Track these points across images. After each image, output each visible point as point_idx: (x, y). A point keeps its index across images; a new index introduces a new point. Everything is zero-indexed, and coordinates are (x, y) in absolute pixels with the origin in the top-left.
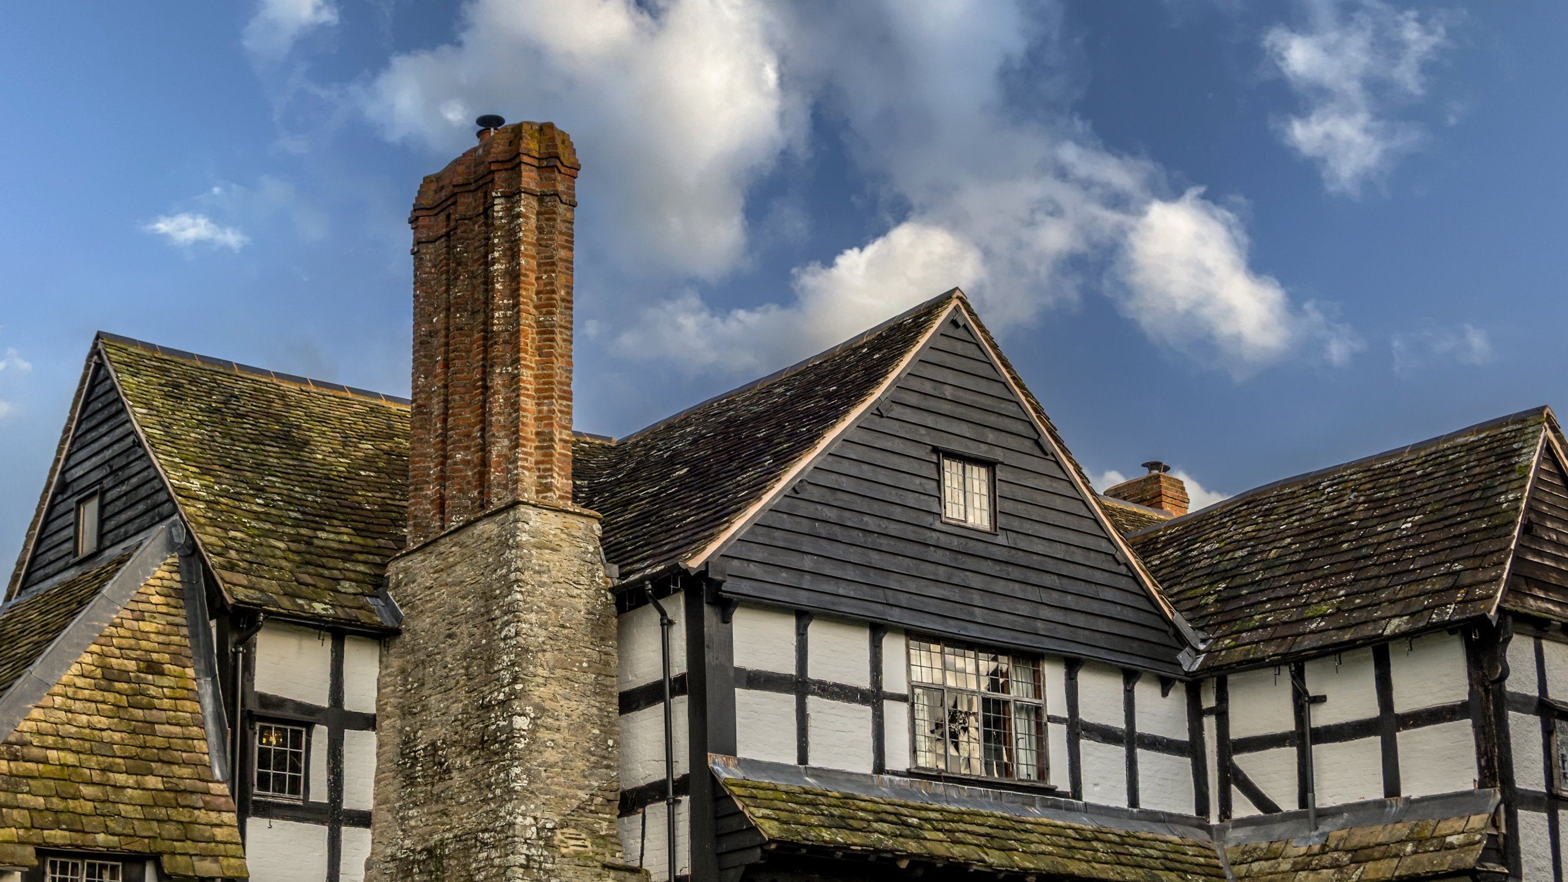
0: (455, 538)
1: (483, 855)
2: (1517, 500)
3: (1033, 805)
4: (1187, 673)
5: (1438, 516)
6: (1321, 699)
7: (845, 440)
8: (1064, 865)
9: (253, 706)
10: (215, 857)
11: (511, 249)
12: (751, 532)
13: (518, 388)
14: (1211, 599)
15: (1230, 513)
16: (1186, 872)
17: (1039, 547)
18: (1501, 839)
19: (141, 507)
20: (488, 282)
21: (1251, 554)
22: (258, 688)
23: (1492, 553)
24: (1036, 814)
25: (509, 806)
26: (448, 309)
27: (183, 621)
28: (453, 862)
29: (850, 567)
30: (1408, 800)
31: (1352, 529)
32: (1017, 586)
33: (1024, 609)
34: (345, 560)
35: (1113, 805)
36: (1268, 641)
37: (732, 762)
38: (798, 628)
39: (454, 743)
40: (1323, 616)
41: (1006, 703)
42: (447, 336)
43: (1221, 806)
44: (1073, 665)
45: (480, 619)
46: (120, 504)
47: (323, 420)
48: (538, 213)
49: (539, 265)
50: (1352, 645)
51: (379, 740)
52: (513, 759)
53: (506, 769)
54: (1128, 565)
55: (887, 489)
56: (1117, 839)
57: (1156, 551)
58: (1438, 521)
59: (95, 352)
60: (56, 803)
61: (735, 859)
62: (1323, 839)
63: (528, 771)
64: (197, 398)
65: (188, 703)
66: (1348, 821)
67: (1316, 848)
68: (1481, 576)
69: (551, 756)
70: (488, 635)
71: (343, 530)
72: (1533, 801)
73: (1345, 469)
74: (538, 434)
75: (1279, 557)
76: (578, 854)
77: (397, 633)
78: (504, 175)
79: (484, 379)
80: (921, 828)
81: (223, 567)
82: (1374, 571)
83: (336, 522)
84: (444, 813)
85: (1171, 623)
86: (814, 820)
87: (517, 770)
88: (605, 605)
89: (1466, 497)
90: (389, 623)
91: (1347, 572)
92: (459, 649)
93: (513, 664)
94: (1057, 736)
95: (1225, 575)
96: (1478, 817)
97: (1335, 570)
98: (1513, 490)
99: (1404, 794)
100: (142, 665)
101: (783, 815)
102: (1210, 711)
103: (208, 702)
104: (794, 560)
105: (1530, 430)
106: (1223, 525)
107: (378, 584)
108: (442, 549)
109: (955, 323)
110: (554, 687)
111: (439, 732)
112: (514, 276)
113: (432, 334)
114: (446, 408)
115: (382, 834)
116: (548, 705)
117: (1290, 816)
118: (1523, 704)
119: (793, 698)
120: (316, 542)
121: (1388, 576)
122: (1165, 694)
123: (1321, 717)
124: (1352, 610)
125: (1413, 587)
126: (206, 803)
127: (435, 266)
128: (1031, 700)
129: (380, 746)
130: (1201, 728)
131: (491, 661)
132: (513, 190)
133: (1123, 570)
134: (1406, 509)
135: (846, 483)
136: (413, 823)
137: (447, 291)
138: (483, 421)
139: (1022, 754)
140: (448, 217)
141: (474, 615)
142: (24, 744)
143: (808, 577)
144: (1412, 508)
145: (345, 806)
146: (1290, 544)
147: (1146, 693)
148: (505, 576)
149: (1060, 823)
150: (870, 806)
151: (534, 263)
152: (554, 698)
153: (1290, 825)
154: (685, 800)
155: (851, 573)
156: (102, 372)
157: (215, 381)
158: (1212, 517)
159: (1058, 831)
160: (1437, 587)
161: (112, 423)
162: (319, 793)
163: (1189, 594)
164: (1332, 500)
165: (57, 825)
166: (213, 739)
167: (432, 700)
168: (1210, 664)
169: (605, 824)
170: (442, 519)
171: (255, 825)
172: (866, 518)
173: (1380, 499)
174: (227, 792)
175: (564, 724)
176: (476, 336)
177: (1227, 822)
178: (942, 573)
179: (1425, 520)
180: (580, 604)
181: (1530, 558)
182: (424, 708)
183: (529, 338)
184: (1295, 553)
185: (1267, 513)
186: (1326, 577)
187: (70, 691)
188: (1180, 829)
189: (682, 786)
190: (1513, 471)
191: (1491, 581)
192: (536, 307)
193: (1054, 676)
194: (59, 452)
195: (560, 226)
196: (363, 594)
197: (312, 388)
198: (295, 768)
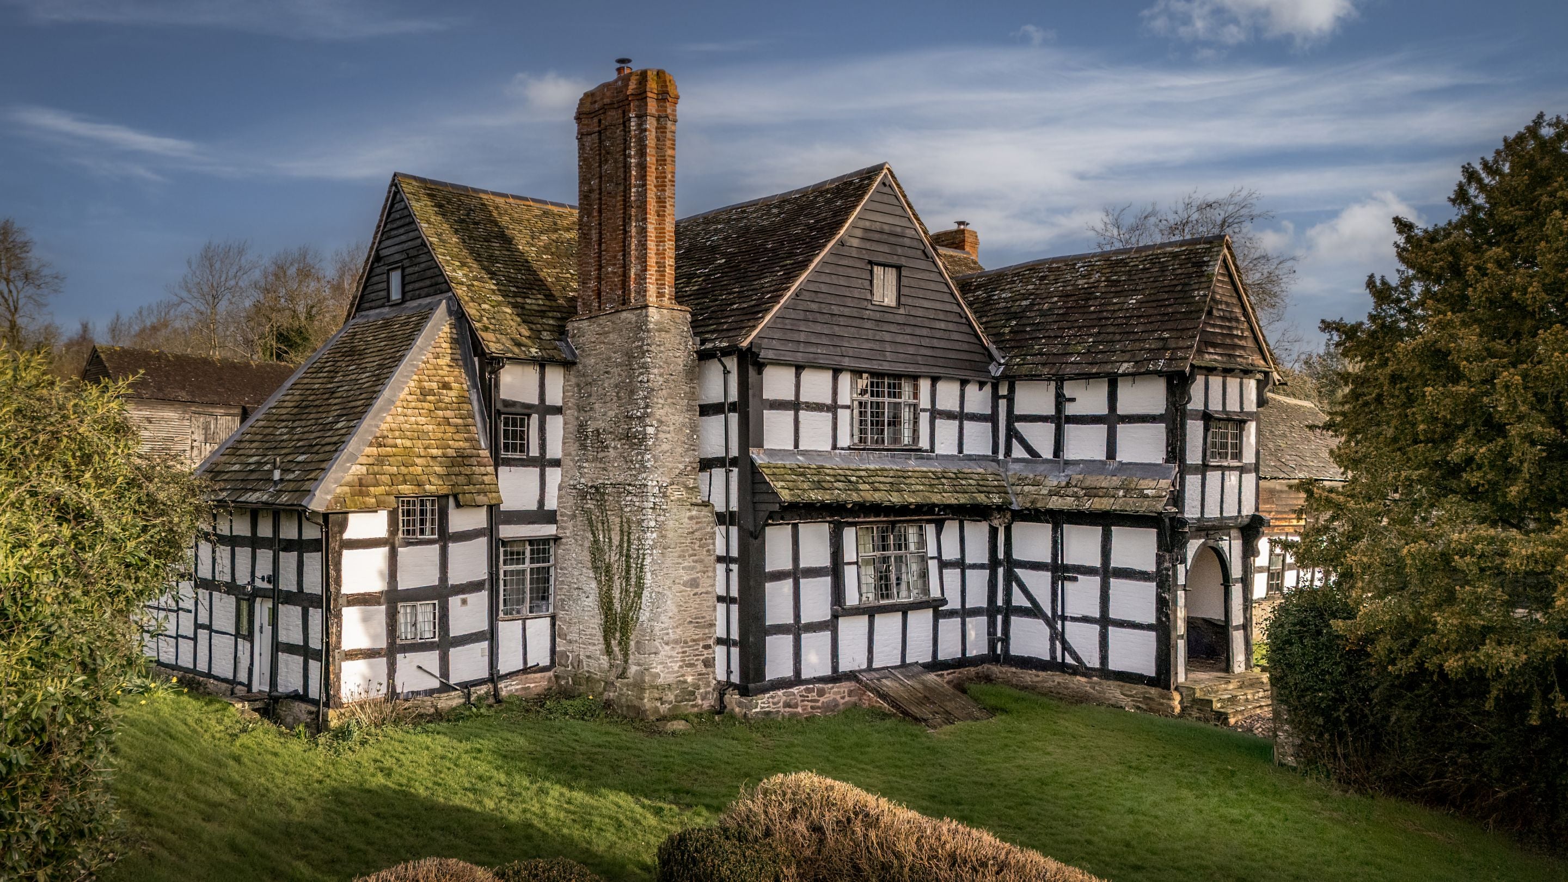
0: (609, 317)
1: (629, 498)
2: (1205, 296)
3: (910, 459)
4: (993, 377)
5: (1153, 298)
6: (1073, 400)
7: (824, 263)
8: (930, 498)
9: (500, 406)
10: (485, 493)
11: (641, 150)
12: (775, 322)
13: (646, 236)
14: (1007, 330)
15: (1018, 274)
16: (989, 493)
17: (920, 313)
18: (1176, 493)
19: (428, 282)
20: (627, 167)
21: (1032, 304)
22: (502, 397)
23: (1189, 329)
24: (912, 464)
25: (644, 475)
26: (600, 177)
27: (459, 357)
28: (611, 498)
29: (824, 336)
30: (1120, 462)
31: (1096, 298)
32: (908, 337)
33: (911, 350)
34: (542, 317)
35: (950, 453)
36: (1044, 364)
37: (762, 451)
38: (796, 374)
39: (611, 433)
40: (1079, 354)
41: (900, 403)
42: (600, 194)
43: (1006, 449)
44: (935, 380)
45: (624, 368)
46: (414, 277)
47: (519, 222)
48: (657, 128)
49: (657, 161)
50: (1097, 376)
51: (564, 420)
52: (646, 450)
53: (643, 455)
54: (967, 318)
55: (844, 288)
56: (953, 476)
57: (970, 291)
58: (1153, 301)
59: (394, 184)
60: (403, 470)
61: (763, 507)
62: (1068, 479)
63: (654, 456)
64: (452, 213)
65: (465, 405)
66: (1083, 469)
67: (1063, 484)
68: (1181, 344)
69: (665, 447)
70: (631, 377)
71: (539, 296)
72: (1195, 469)
73: (1093, 257)
74: (657, 263)
75: (1050, 309)
76: (679, 500)
77: (574, 363)
78: (637, 103)
79: (624, 225)
80: (857, 482)
81: (482, 330)
82: (1111, 329)
83: (535, 292)
84: (604, 469)
85: (987, 349)
86: (805, 486)
87: (649, 456)
88: (693, 361)
89: (1172, 289)
90: (570, 358)
91: (1094, 327)
92: (612, 381)
93: (646, 398)
94: (924, 418)
95: (1015, 316)
96: (1165, 481)
97: (1086, 324)
98: (1203, 289)
99: (1118, 459)
100: (440, 385)
101: (790, 484)
102: (1004, 397)
103: (475, 404)
104: (796, 336)
105: (1215, 249)
106: (1013, 282)
107: (561, 332)
108: (601, 322)
109: (884, 184)
110: (666, 408)
111: (601, 425)
112: (642, 167)
113: (591, 191)
114: (600, 237)
115: (567, 472)
116: (664, 419)
117: (1047, 461)
118: (1195, 415)
119: (792, 412)
120: (527, 307)
121: (1120, 334)
122: (980, 389)
123: (1071, 409)
124: (1097, 353)
125: (1137, 344)
126: (478, 462)
127: (591, 149)
128: (912, 401)
129: (565, 423)
130: (998, 406)
131: (632, 392)
132: (643, 112)
133: (964, 321)
134: (1132, 290)
135: (824, 288)
136: (586, 470)
137: (600, 166)
138: (624, 250)
139: (906, 431)
140: (600, 121)
141: (620, 365)
142: (384, 437)
143: (802, 345)
144: (1136, 290)
145: (548, 457)
146: (1057, 302)
147: (972, 390)
148: (641, 347)
149: (925, 469)
150: (831, 472)
151: (654, 159)
152: (667, 415)
153: (1048, 466)
154: (736, 470)
155: (825, 341)
156: (398, 196)
157: (460, 200)
158: (1007, 275)
159: (924, 475)
160: (1153, 346)
161: (406, 228)
162: (534, 452)
163: (992, 324)
164: (1083, 277)
165: (405, 482)
166: (479, 425)
167: (596, 406)
168: (1008, 373)
169: (692, 481)
170: (599, 302)
171: (502, 470)
172: (833, 307)
173: (1114, 281)
174: (489, 455)
175: (672, 429)
176: (619, 198)
177: (1008, 458)
178: (870, 334)
179: (1145, 300)
180: (680, 361)
181: (1208, 329)
182: (591, 409)
183: (652, 206)
184: (1060, 308)
185: (1043, 278)
186: (1080, 328)
187: (405, 404)
188: (984, 463)
189: (734, 462)
190: (1203, 276)
191: (1188, 348)
192: (655, 186)
193: (925, 385)
194: (375, 238)
195: (669, 135)
196: (554, 340)
197: (511, 200)
198: (522, 439)
